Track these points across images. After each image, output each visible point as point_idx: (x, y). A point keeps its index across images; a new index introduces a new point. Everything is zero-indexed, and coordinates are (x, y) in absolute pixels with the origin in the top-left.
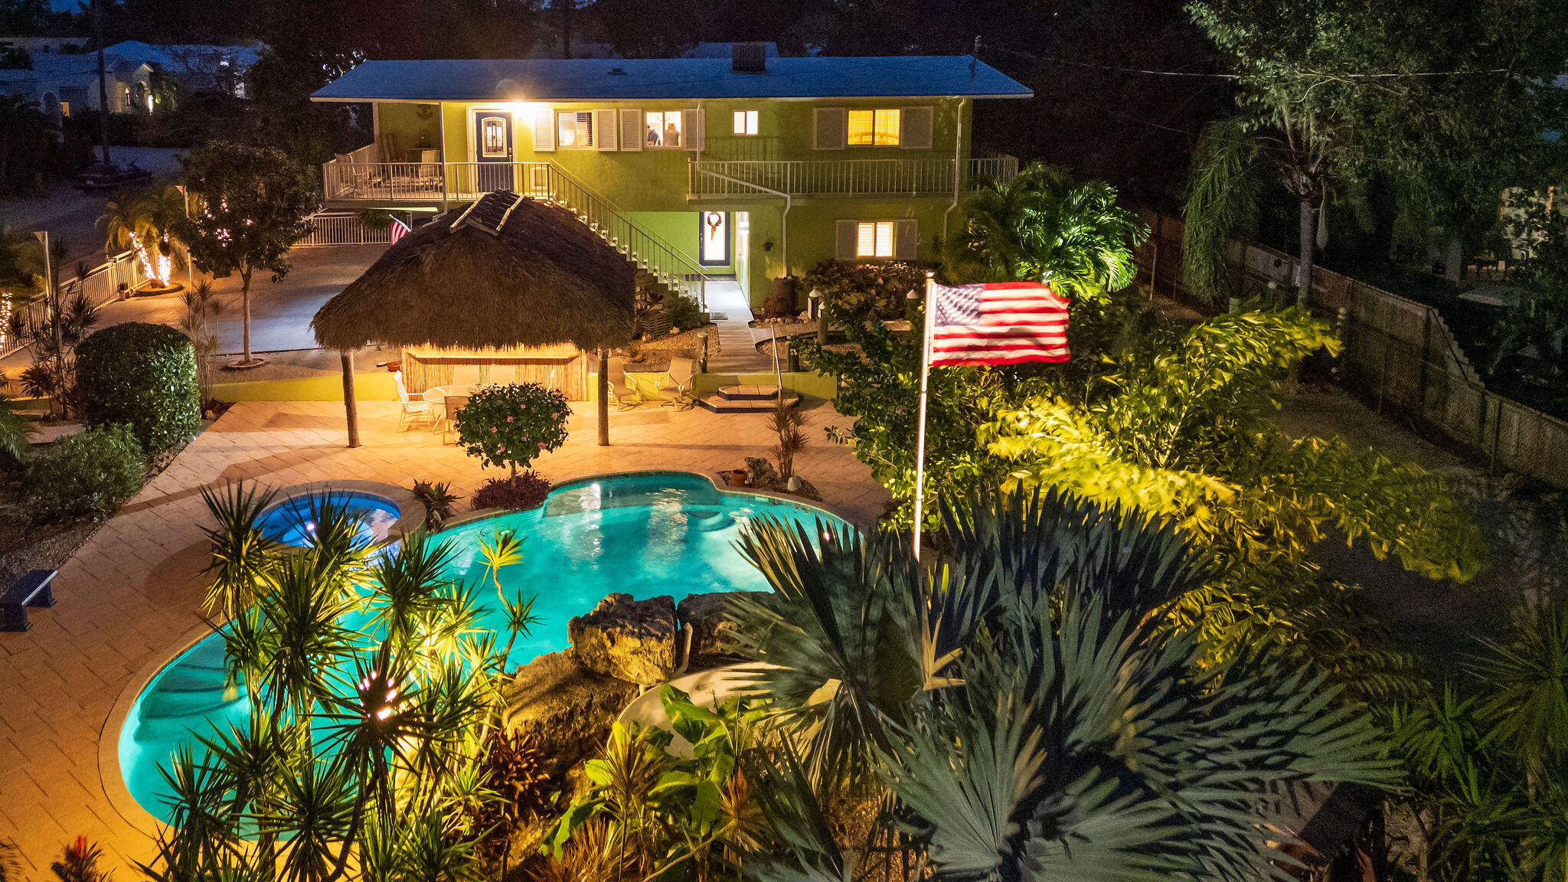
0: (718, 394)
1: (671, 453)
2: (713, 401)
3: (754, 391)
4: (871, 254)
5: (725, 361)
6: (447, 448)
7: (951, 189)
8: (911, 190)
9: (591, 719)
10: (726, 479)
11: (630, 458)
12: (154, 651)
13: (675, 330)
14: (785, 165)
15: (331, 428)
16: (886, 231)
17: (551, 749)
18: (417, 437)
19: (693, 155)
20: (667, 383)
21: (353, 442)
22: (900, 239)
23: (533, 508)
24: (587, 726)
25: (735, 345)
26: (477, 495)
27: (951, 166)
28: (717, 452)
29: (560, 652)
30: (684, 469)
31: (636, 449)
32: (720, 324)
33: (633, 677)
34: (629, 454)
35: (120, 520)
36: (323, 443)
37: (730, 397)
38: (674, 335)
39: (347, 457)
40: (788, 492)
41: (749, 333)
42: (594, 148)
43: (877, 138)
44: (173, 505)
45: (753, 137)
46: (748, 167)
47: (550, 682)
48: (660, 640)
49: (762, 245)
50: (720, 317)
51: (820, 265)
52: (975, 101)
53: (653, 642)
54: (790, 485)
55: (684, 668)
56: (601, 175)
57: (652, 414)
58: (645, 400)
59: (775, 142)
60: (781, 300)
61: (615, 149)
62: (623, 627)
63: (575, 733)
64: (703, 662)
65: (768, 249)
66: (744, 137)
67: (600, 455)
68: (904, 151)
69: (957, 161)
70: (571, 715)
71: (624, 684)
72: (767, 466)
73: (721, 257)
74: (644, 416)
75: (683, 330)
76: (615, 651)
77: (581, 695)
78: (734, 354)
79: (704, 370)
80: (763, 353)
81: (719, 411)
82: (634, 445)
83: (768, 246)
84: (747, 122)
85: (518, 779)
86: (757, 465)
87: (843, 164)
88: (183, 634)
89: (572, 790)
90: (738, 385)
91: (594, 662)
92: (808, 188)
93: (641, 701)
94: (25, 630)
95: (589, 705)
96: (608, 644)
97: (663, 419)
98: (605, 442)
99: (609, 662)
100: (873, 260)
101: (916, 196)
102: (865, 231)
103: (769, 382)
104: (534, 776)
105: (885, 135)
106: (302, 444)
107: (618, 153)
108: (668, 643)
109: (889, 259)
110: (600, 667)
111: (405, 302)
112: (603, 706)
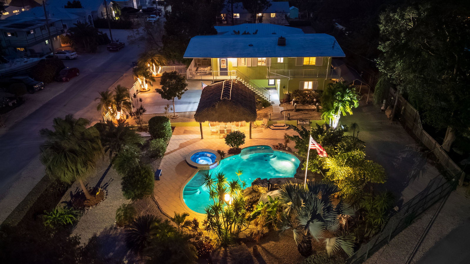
0: (273, 125)
1: (264, 141)
2: (272, 127)
3: (280, 125)
4: (307, 88)
5: (274, 117)
6: (220, 139)
7: (326, 75)
8: (317, 76)
9: (256, 198)
10: (274, 147)
11: (256, 142)
12: (182, 184)
13: (263, 107)
14: (289, 71)
15: (197, 134)
16: (311, 83)
17: (250, 202)
18: (214, 136)
19: (268, 67)
20: (263, 123)
21: (202, 138)
22: (314, 85)
23: (239, 154)
24: (255, 199)
25: (277, 112)
26: (228, 151)
27: (326, 71)
28: (272, 140)
29: (250, 187)
30: (267, 145)
31: (257, 140)
32: (273, 105)
33: (262, 192)
34: (255, 141)
35: (165, 157)
36: (196, 138)
37: (275, 126)
38: (263, 109)
39: (201, 141)
40: (286, 150)
41: (279, 108)
42: (246, 66)
43: (310, 63)
44: (173, 153)
45: (282, 63)
46: (281, 71)
47: (249, 192)
48: (266, 187)
49: (283, 87)
50: (273, 103)
51: (295, 91)
52: (333, 57)
53: (265, 188)
54: (287, 149)
55: (269, 190)
56: (247, 72)
57: (259, 130)
58: (258, 126)
59: (287, 64)
60: (287, 99)
61: (251, 66)
62: (260, 185)
63: (254, 200)
64: (272, 189)
65: (284, 88)
66: (280, 63)
67: (250, 141)
68: (316, 66)
69: (327, 70)
70: (253, 197)
71: (260, 193)
72: (282, 145)
73: (273, 84)
74: (258, 131)
75: (265, 107)
76: (259, 188)
77: (254, 195)
78: (276, 115)
79: (270, 120)
80: (282, 114)
81: (273, 129)
82: (256, 138)
83: (284, 87)
84: (281, 60)
85: (246, 207)
86: (280, 145)
87: (302, 70)
88: (186, 181)
89: (253, 208)
90: (277, 123)
91: (256, 189)
92: (294, 75)
93: (263, 196)
94: (159, 180)
95: (255, 196)
96: (258, 187)
97: (261, 131)
98: (251, 138)
99: (258, 190)
100: (307, 90)
101: (318, 77)
102: (306, 83)
103: (283, 123)
104: (248, 206)
105: (312, 62)
106: (192, 138)
107: (251, 67)
108: (267, 188)
109: (311, 89)
110: (257, 190)
111: (212, 114)
112: (257, 196)
